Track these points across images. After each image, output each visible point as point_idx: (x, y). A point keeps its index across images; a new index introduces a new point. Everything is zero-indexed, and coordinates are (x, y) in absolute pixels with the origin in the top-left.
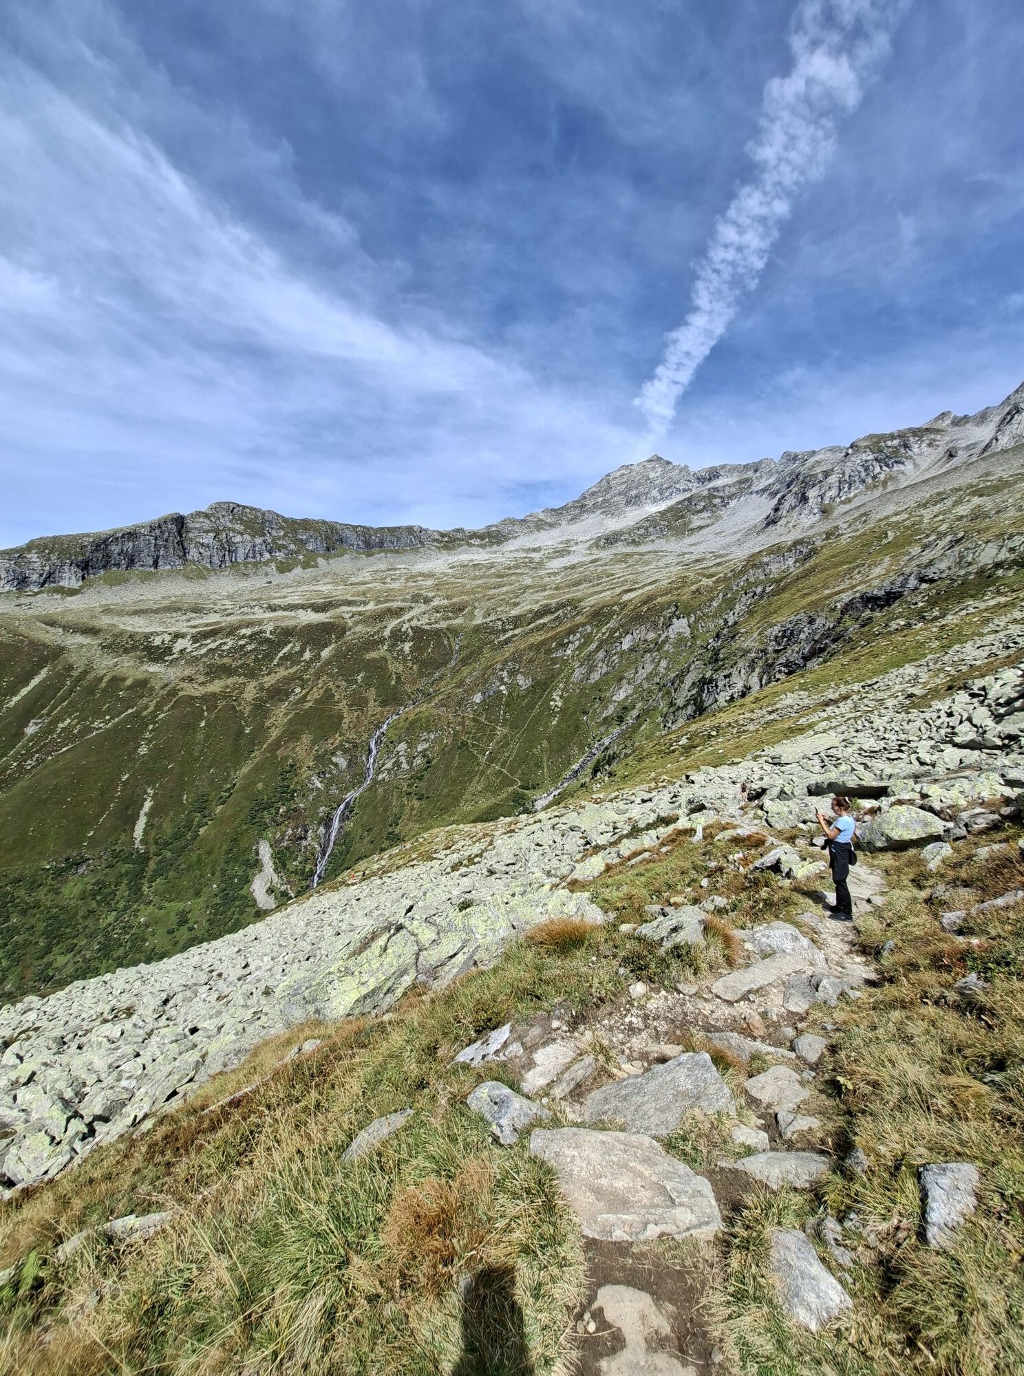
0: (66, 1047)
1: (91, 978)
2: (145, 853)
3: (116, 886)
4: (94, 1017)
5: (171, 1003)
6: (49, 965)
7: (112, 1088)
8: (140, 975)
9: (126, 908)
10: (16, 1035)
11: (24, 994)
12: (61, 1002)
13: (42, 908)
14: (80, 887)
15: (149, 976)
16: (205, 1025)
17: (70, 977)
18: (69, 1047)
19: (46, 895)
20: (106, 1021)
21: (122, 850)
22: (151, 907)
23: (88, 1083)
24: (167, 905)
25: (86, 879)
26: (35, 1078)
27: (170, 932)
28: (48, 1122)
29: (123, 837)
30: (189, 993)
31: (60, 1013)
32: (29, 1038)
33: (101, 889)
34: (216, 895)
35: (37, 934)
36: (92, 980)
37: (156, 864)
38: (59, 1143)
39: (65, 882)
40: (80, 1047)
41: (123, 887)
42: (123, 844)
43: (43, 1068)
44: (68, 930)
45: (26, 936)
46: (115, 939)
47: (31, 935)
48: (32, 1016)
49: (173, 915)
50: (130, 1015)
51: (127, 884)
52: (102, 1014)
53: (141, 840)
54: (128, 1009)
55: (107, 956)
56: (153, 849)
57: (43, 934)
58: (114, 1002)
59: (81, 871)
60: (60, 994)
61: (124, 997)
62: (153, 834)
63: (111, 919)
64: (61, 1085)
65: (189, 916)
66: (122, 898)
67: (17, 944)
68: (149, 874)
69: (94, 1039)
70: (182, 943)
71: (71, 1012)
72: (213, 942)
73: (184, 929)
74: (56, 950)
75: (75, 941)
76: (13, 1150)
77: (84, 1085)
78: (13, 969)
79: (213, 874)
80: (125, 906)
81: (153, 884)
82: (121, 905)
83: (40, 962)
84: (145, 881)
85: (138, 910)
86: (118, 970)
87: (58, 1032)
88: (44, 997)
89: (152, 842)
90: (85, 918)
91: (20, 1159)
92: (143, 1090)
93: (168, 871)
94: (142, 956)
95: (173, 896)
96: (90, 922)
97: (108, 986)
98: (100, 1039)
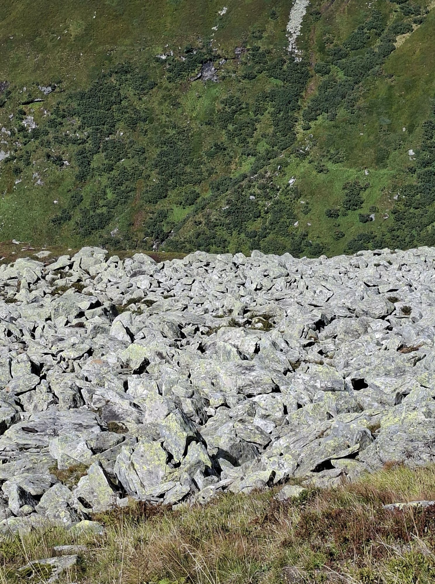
0: (184, 341)
1: (217, 253)
2: (303, 64)
3: (256, 113)
4: (220, 313)
5: (327, 330)
6: (163, 215)
7: (242, 421)
8: (284, 271)
9: (269, 156)
10: (125, 302)
11: (135, 247)
12: (179, 275)
13: (156, 124)
14: (205, 102)
15: (298, 277)
16: (378, 382)
17: (190, 242)
18: (188, 343)
19: (160, 104)
20: (234, 324)
21: (269, 52)
22: (306, 163)
23: (211, 401)
24: (330, 166)
25: (214, 91)
26: (148, 368)
27: (332, 215)
28: (165, 432)
29: (270, 27)
30: (354, 323)
31: (177, 290)
32: (139, 312)
33: (234, 112)
34: (412, 171)
35: (149, 163)
36: (219, 256)
37: (320, 88)
38: (177, 465)
39: (185, 88)
40: (202, 349)
41: (266, 117)
42: (271, 40)
43: (158, 359)
44: (188, 169)
45: (135, 162)
46: (251, 202)
47: (142, 163)
48: (143, 282)
49: (338, 185)
50: (268, 327)
51: (272, 114)
52: (231, 311)
53: (298, 39)
54: (266, 317)
55: (239, 226)
56: (316, 59)
57: (156, 166)
58: (247, 299)
59: (207, 74)
60: (178, 263)
61: (261, 297)
62: (318, 32)
63: (246, 168)
64: (179, 390)
65: (364, 195)
66: (264, 136)
67: (124, 171)
68: (306, 104)
69: (221, 343)
70: (349, 238)
71: (191, 294)
72: (400, 252)
73: (353, 216)
74: (172, 194)
75: (197, 189)
76: (125, 450)
77: (207, 403)
78: (119, 207)
79: (411, 129)
80: (268, 152)
81: (312, 124)
82: (262, 147)
83: (152, 208)
84: (299, 115)
85: (287, 164)
86: (253, 253)
87: (176, 317)
88: (158, 261)
89: (314, 45)
90: (211, 156)
91: (132, 464)
92: (282, 442)
93: (336, 105)
94: (288, 242)
95: (342, 153)
96: (217, 164)
97: (239, 272)
98: (229, 347)
